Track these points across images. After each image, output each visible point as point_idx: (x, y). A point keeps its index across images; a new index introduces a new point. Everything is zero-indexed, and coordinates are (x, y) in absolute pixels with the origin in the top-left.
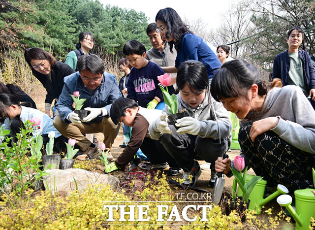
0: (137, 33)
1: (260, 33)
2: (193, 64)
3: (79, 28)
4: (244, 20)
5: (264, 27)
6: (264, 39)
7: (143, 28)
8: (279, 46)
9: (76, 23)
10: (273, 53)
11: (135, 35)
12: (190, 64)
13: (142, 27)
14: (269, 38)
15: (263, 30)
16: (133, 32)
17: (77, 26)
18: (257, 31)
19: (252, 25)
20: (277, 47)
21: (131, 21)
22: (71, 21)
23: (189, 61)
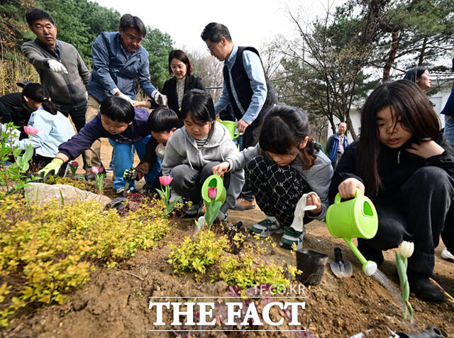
0: (160, 55)
1: (287, 78)
2: (199, 93)
3: (93, 38)
4: (274, 61)
5: (292, 72)
6: (291, 83)
7: (167, 51)
8: (306, 93)
9: (90, 33)
10: (299, 99)
11: (157, 58)
12: (195, 93)
13: (165, 50)
14: (297, 83)
15: (291, 74)
16: (155, 54)
17: (90, 36)
18: (285, 75)
19: (282, 68)
20: (303, 94)
21: (154, 40)
22: (83, 29)
23: (195, 90)
